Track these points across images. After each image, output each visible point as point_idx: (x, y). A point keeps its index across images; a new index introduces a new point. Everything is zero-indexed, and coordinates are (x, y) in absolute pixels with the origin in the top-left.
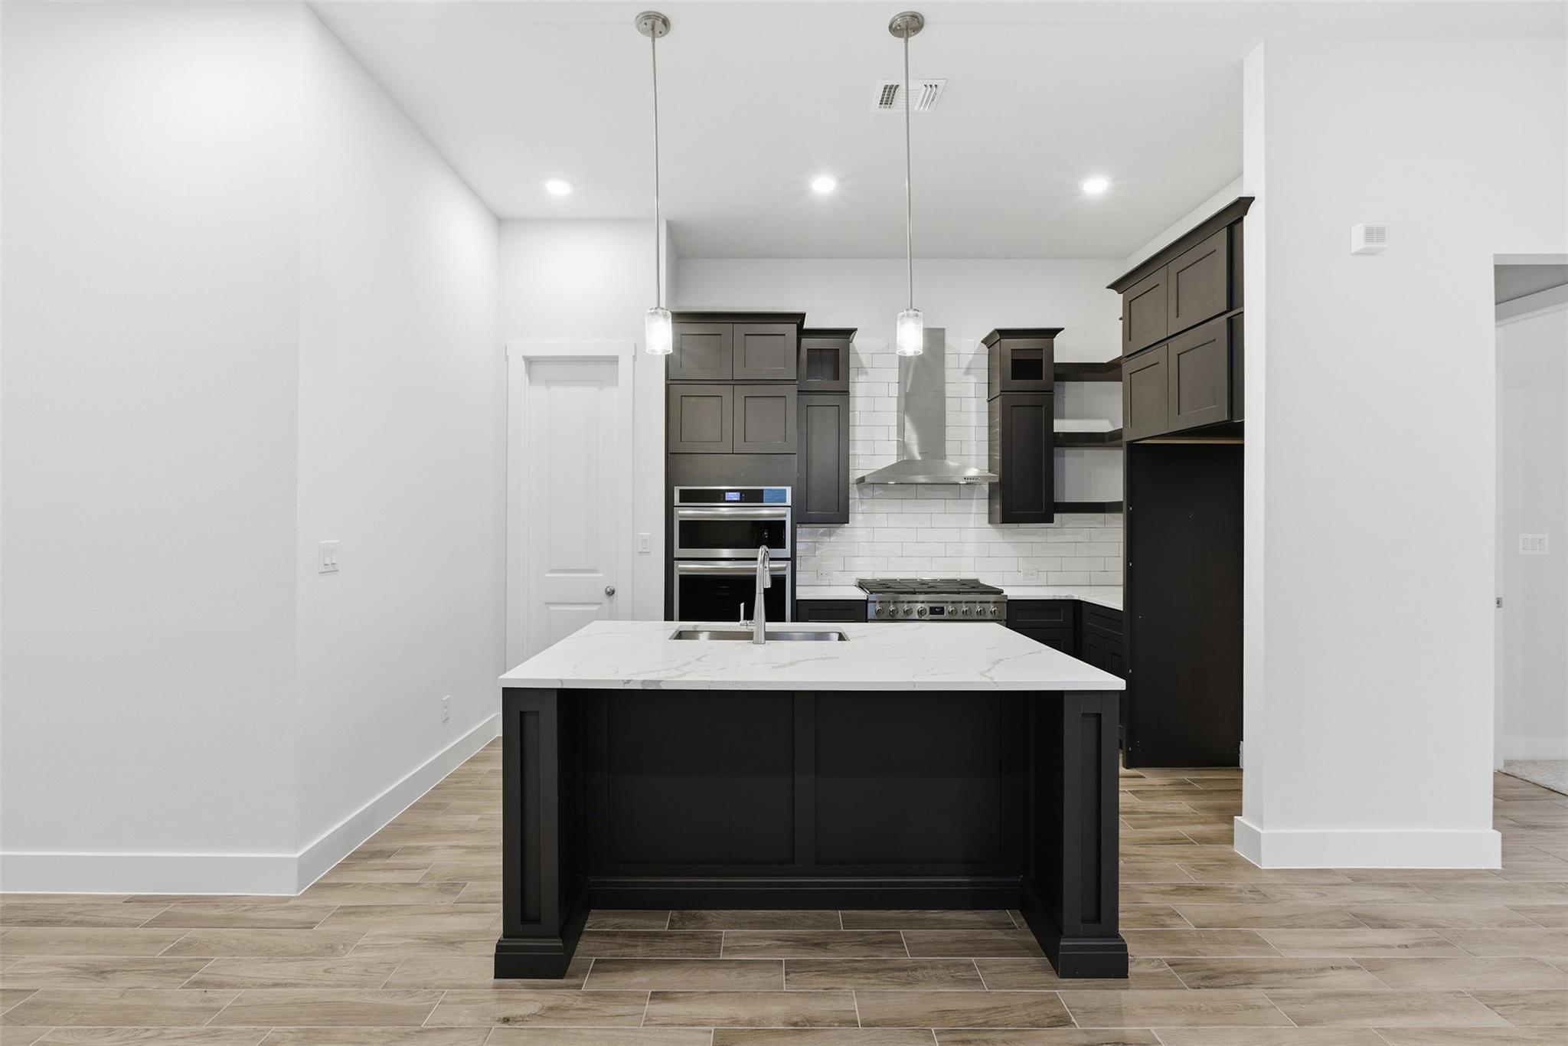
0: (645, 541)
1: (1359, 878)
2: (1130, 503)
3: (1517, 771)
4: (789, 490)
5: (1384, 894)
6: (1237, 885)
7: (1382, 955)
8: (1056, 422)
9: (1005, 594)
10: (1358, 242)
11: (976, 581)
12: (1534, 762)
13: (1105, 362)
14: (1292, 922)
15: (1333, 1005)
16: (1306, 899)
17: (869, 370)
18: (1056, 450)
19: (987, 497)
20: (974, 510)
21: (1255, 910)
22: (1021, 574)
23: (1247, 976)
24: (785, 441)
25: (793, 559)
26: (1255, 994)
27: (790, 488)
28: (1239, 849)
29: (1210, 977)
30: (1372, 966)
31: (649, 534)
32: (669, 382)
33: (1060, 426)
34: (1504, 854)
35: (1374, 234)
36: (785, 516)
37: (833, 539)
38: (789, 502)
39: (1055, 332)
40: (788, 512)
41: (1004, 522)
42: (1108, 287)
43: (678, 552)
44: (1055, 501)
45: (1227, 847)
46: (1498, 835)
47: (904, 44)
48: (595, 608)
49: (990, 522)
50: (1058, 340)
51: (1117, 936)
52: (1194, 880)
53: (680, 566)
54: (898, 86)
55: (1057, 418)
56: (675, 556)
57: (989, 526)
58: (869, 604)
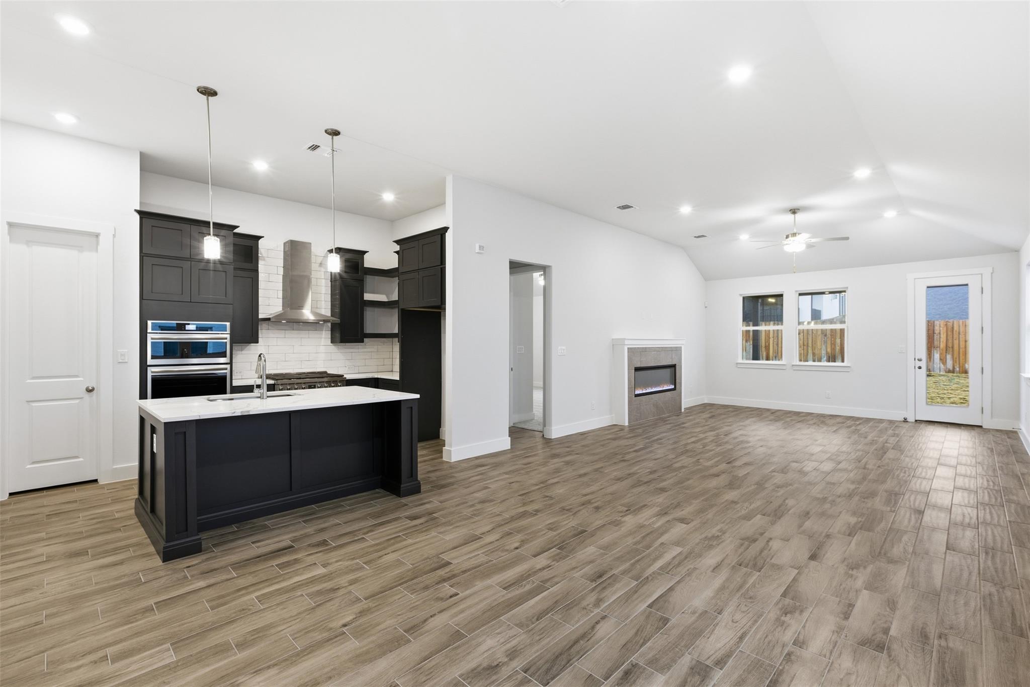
0: (122, 355)
1: (477, 458)
2: (402, 334)
3: (516, 426)
4: (228, 324)
5: (483, 460)
6: (446, 467)
7: (483, 471)
8: (365, 294)
9: (345, 377)
10: (477, 250)
11: (325, 372)
12: (520, 423)
13: (386, 269)
14: (462, 471)
15: (473, 483)
16: (464, 465)
17: (266, 258)
18: (365, 308)
19: (330, 330)
20: (323, 336)
21: (451, 471)
22: (347, 368)
23: (452, 484)
24: (226, 296)
25: (231, 363)
26: (455, 486)
27: (229, 323)
28: (444, 459)
29: (443, 486)
30: (481, 474)
31: (126, 350)
32: (143, 255)
33: (368, 297)
34: (511, 445)
35: (481, 247)
36: (226, 339)
37: (243, 352)
38: (228, 332)
39: (365, 252)
40: (228, 336)
41: (341, 342)
42: (394, 242)
43: (150, 361)
44: (365, 332)
45: (441, 460)
46: (510, 438)
47: (331, 140)
48: (77, 401)
49: (331, 342)
50: (366, 256)
51: (417, 480)
52: (432, 469)
53: (153, 370)
54: (319, 146)
55: (366, 293)
56: (148, 364)
57: (331, 344)
58: (276, 386)
